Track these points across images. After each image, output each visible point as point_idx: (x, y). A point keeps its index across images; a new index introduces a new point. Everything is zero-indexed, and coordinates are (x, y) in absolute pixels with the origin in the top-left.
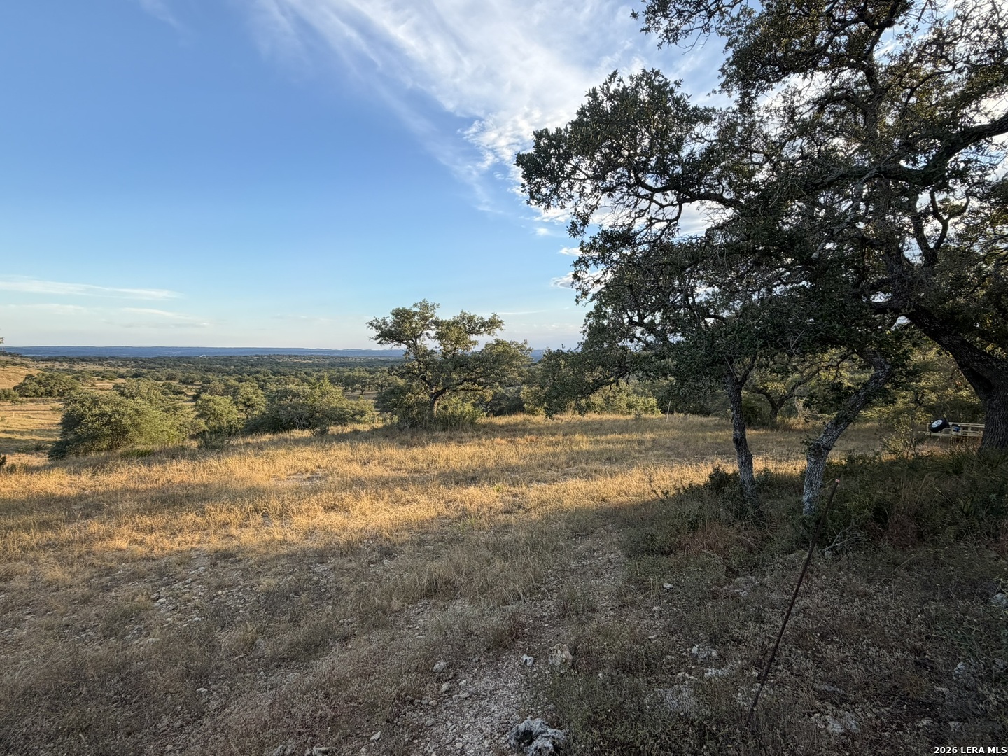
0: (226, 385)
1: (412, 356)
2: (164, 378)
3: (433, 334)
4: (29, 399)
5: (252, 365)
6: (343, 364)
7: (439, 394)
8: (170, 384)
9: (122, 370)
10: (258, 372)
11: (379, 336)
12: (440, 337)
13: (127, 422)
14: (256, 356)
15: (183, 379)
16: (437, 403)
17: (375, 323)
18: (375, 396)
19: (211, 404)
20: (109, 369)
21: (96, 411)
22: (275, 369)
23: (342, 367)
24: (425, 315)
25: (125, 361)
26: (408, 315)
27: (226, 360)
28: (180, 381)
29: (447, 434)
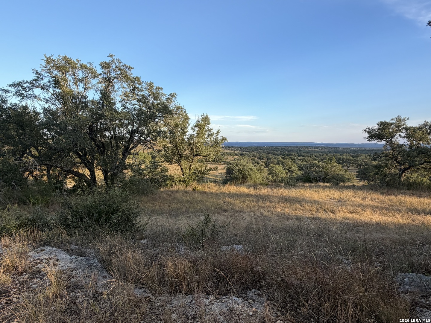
0: (278, 160)
1: (389, 147)
2: (252, 156)
3: (403, 135)
4: (208, 163)
5: (288, 151)
6: (336, 152)
7: (406, 169)
8: (254, 159)
9: (236, 152)
10: (291, 155)
11: (369, 137)
12: (408, 137)
13: (247, 173)
14: (290, 146)
15: (259, 156)
16: (404, 174)
17: (368, 130)
18: (357, 170)
19: (274, 169)
20: (232, 151)
21: (237, 168)
22: (299, 153)
23: (336, 153)
24: (399, 124)
25: (237, 148)
26: (388, 125)
27: (276, 148)
28: (258, 158)
29: (411, 192)
